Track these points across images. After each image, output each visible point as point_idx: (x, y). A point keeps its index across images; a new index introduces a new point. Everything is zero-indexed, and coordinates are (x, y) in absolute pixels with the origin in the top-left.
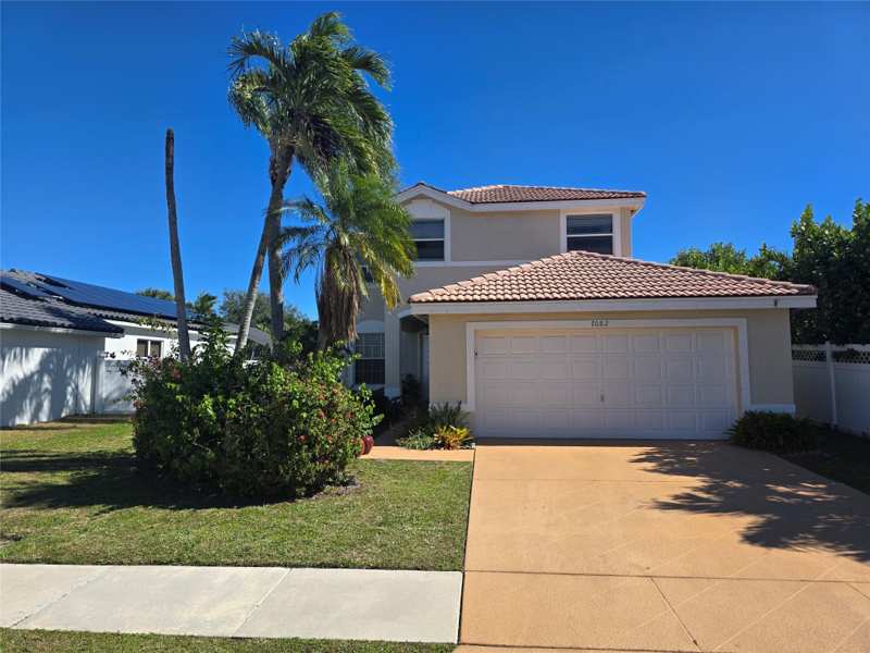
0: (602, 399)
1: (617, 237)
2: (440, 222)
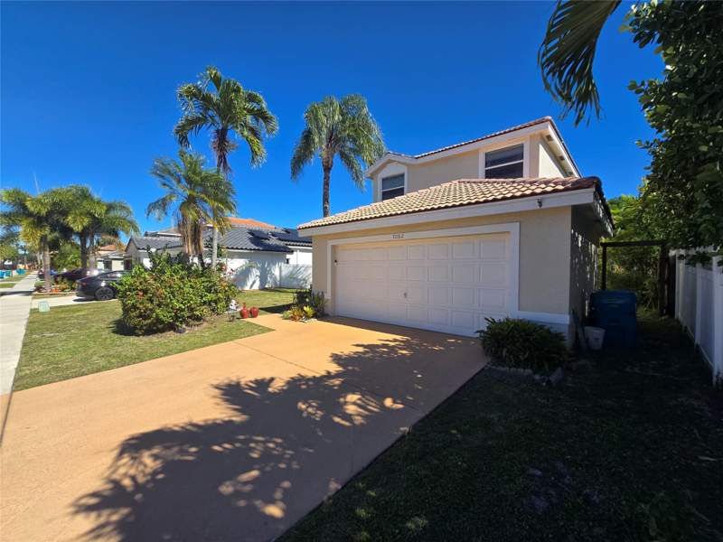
1: (526, 161)
2: (402, 175)
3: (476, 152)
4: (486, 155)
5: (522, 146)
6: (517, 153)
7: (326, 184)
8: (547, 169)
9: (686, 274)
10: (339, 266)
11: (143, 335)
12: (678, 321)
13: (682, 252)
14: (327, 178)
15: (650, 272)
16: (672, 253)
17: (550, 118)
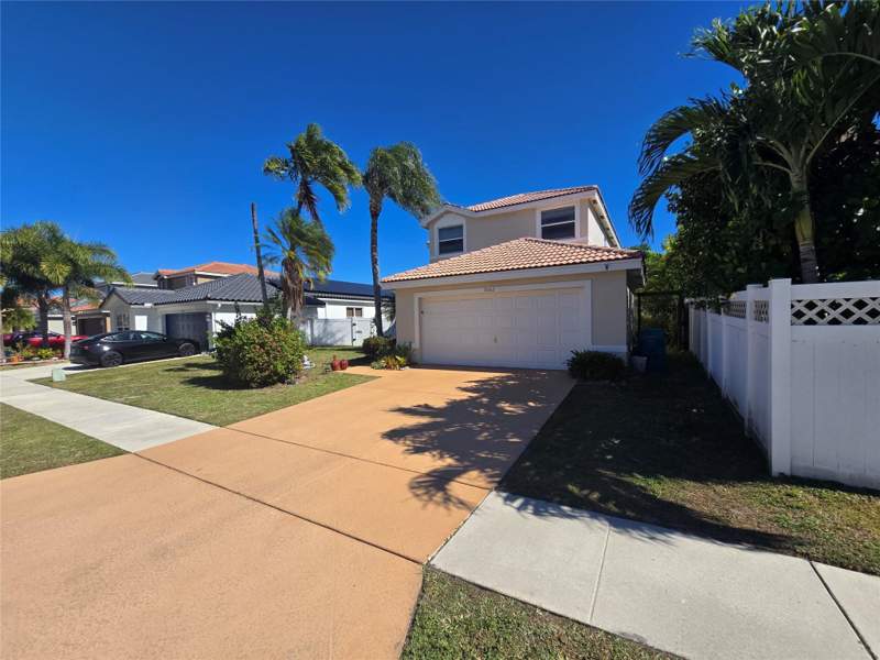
0: (496, 340)
1: (577, 222)
2: (461, 227)
3: (534, 210)
4: (543, 213)
5: (573, 208)
6: (568, 214)
7: (374, 231)
8: (595, 237)
9: (695, 317)
10: (426, 317)
11: (257, 388)
12: (691, 353)
13: (693, 300)
14: (374, 225)
15: (671, 318)
16: (687, 300)
17: (596, 186)
